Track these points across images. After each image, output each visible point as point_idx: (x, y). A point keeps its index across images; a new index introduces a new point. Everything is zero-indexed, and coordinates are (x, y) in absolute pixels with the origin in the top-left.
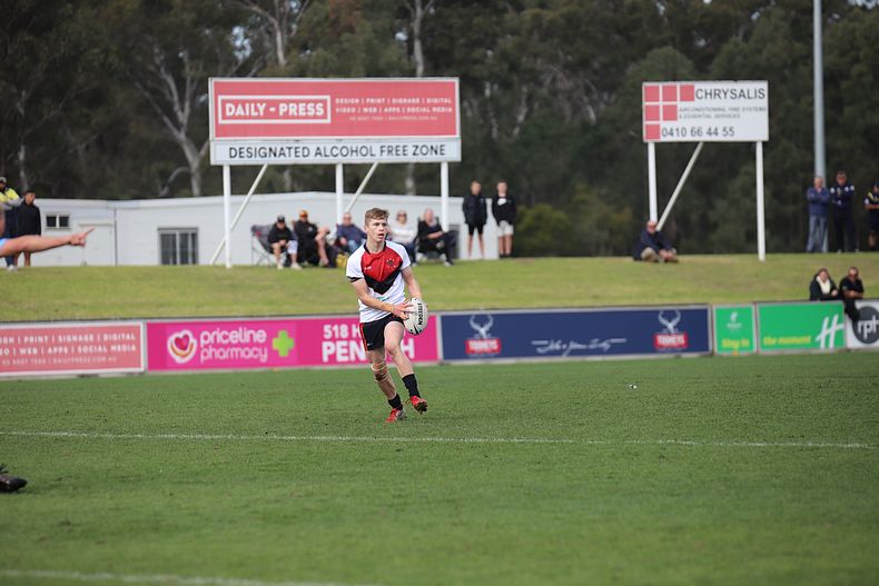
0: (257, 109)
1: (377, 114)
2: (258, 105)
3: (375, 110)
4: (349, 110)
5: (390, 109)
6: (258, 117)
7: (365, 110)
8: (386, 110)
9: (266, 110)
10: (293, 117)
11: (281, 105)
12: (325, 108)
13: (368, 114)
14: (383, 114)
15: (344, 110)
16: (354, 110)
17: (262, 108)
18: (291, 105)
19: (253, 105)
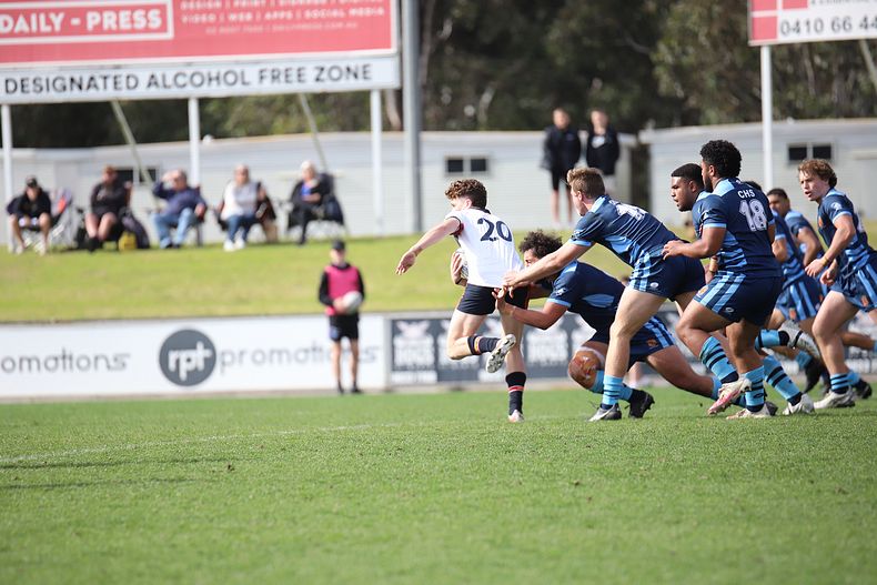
0: (49, 22)
1: (253, 23)
2: (52, 16)
3: (249, 17)
4: (204, 18)
6: (53, 33)
7: (233, 17)
8: (268, 16)
9: (65, 23)
10: (110, 32)
11: (90, 15)
12: (163, 17)
13: (237, 23)
14: (264, 22)
15: (196, 19)
16: (212, 18)
17: (57, 20)
18: (106, 14)
19: (42, 17)
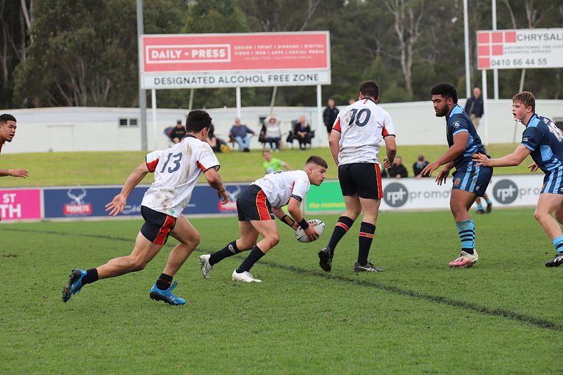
0: (175, 54)
1: (266, 55)
2: (176, 51)
3: (264, 53)
4: (244, 53)
5: (276, 52)
6: (176, 59)
7: (257, 53)
8: (273, 53)
9: (182, 54)
10: (202, 58)
11: (193, 51)
12: (226, 52)
13: (259, 56)
14: (271, 55)
15: (241, 53)
16: (248, 53)
17: (179, 53)
18: (201, 51)
19: (172, 52)
